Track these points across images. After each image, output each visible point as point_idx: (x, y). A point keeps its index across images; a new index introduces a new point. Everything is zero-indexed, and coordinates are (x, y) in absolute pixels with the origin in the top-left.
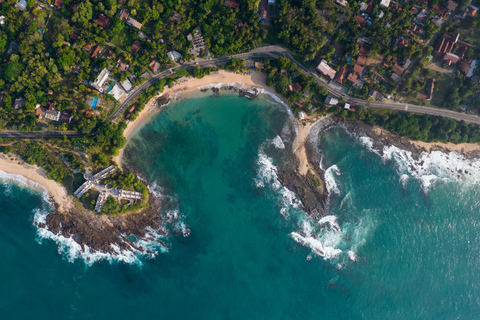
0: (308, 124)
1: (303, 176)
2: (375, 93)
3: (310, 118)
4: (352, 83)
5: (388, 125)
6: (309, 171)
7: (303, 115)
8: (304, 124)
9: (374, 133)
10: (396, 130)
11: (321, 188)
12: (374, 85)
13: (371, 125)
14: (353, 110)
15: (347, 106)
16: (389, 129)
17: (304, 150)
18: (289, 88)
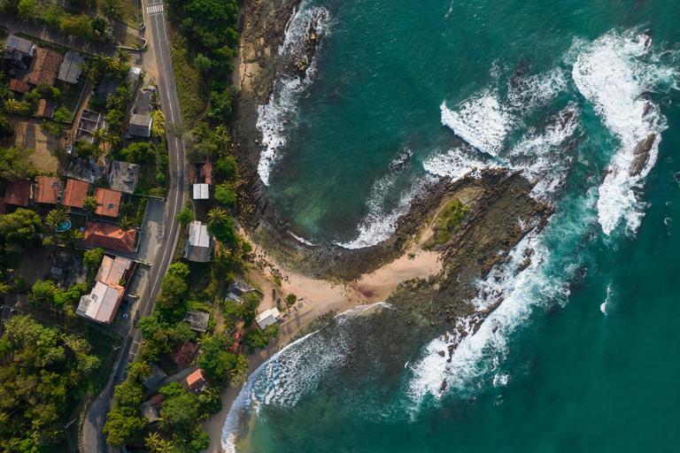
0: (287, 288)
1: (446, 260)
2: (135, 119)
3: (267, 290)
4: (125, 197)
5: (225, 50)
6: (427, 247)
7: (267, 314)
8: (292, 299)
9: (256, 84)
10: (231, 21)
11: (466, 198)
12: (113, 128)
13: (236, 98)
14: (208, 170)
15: (201, 191)
16: (233, 43)
17: (368, 280)
18: (198, 384)
